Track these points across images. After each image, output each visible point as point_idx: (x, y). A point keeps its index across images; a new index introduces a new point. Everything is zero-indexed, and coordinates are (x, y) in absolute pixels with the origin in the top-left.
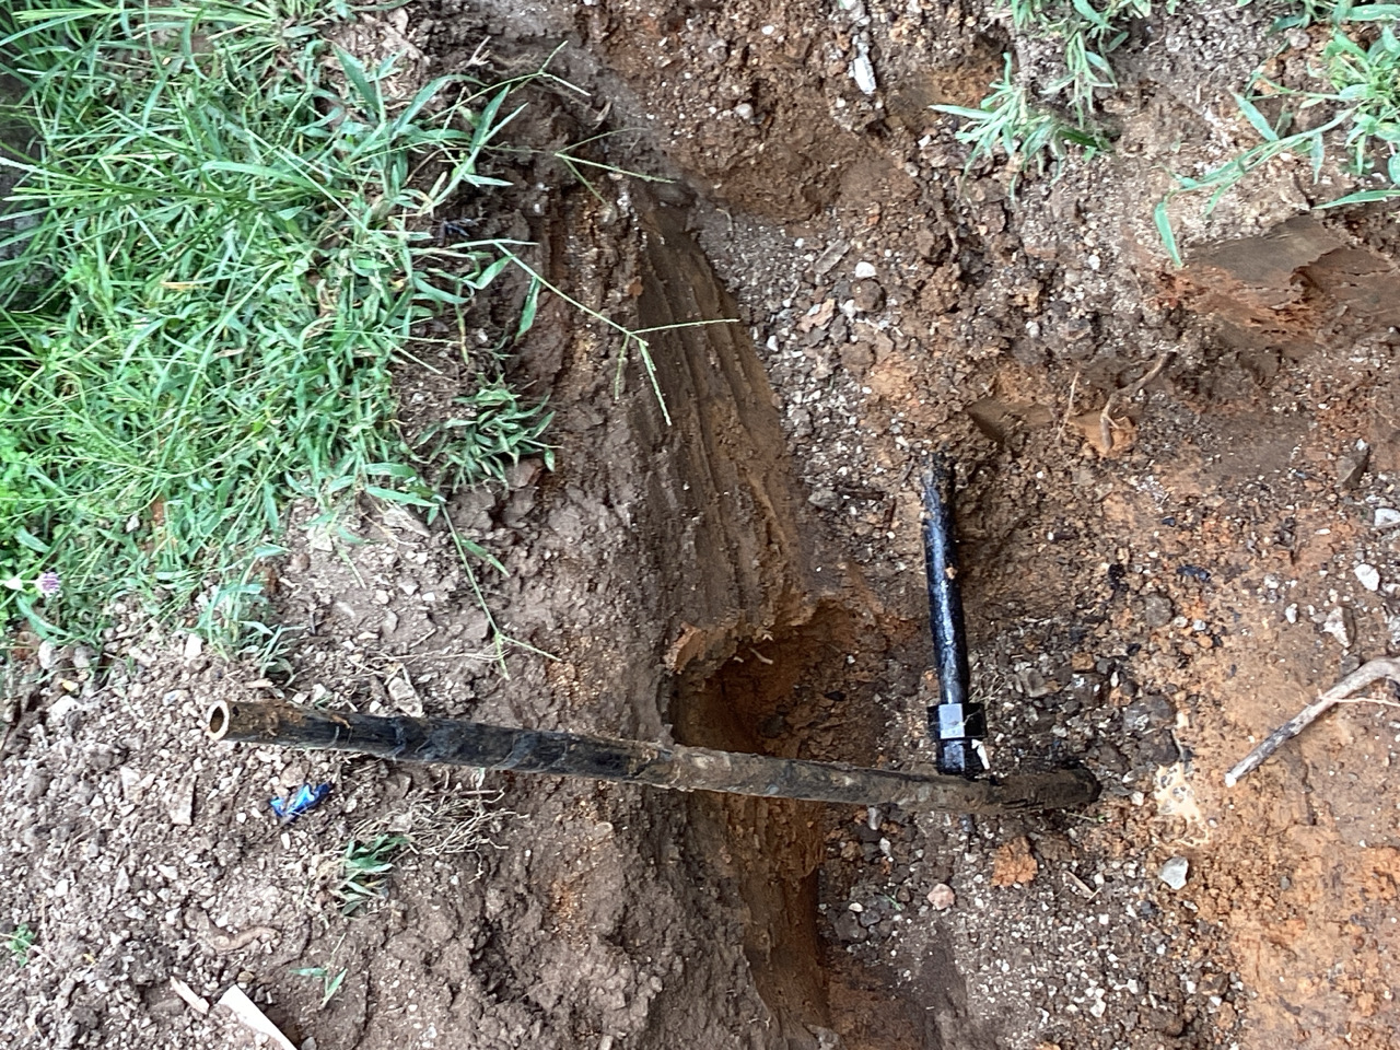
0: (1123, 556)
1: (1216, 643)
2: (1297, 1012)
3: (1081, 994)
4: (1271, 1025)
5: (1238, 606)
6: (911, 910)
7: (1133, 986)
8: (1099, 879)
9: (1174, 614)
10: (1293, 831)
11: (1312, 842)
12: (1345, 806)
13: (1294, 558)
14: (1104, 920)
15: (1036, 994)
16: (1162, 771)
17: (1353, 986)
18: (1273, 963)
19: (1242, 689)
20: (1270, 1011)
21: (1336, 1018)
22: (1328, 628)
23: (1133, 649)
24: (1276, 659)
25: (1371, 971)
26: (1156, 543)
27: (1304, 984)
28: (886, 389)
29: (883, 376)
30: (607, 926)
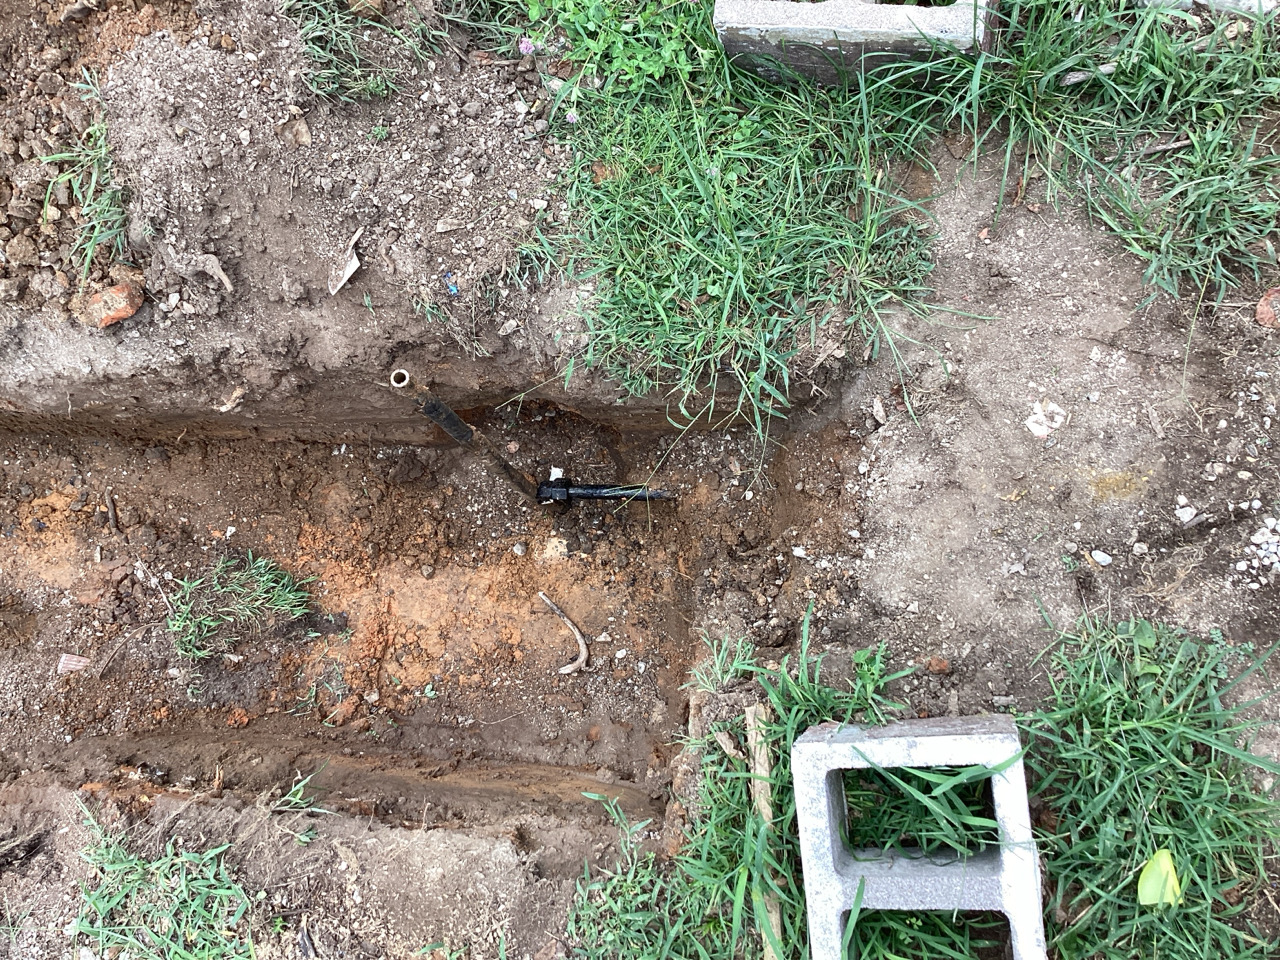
0: (644, 552)
1: (607, 583)
2: (465, 592)
3: (476, 501)
4: (462, 579)
5: (619, 596)
6: (508, 433)
7: (479, 522)
8: (524, 509)
9: (620, 567)
10: (529, 604)
11: (525, 611)
12: (537, 625)
13: (634, 625)
14: (506, 512)
15: (474, 485)
16: (565, 542)
17: (472, 617)
18: (483, 584)
19: (585, 594)
20: (467, 579)
21: (462, 607)
22: (604, 634)
23: (612, 543)
24: (595, 608)
25: (477, 625)
26: (648, 566)
27: (474, 597)
28: (700, 490)
29: (705, 491)
30: (437, 380)
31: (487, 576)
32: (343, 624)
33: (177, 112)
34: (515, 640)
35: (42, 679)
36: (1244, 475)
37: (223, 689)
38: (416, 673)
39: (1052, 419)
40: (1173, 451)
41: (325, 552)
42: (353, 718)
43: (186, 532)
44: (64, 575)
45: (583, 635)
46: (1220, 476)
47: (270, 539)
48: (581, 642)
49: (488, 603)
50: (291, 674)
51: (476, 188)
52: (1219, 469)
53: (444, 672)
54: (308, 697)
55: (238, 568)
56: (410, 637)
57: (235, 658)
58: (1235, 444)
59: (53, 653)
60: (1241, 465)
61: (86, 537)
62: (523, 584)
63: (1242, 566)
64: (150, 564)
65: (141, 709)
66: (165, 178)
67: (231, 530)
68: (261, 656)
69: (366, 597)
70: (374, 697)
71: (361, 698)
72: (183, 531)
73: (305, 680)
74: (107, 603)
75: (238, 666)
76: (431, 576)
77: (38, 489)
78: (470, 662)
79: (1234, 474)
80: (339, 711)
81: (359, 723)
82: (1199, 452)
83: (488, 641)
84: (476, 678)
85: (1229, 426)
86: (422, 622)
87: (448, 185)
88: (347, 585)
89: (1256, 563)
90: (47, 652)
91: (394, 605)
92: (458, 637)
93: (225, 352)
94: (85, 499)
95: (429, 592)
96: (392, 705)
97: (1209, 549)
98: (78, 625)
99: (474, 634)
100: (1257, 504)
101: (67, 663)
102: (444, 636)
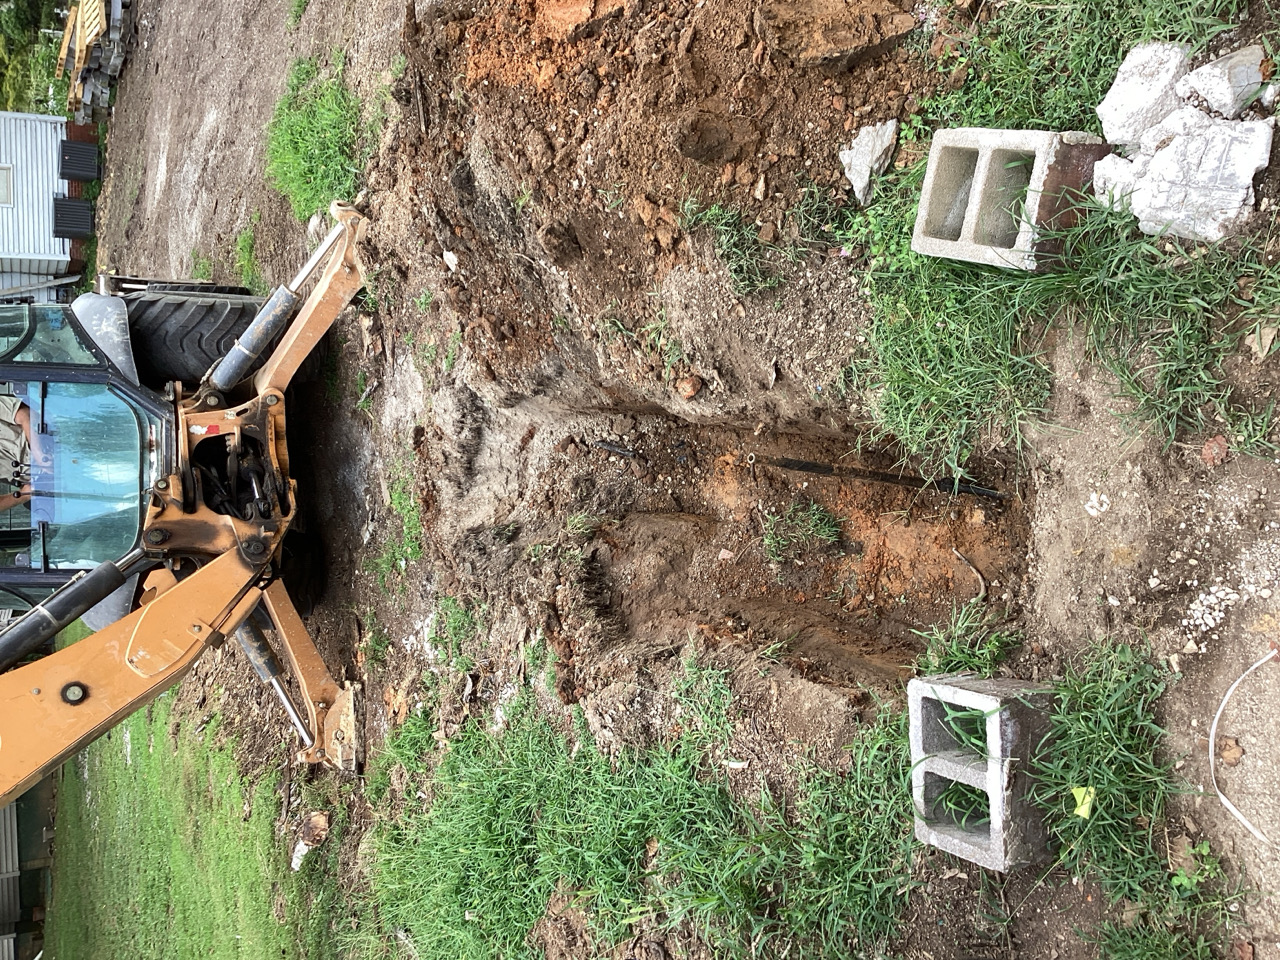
2: (924, 539)
4: (924, 530)
16: (984, 513)
17: (927, 556)
18: (934, 535)
19: (988, 552)
20: (926, 530)
21: (922, 549)
22: (996, 581)
24: (993, 562)
25: (930, 561)
27: (928, 543)
31: (938, 530)
32: (860, 549)
33: (687, 306)
34: (950, 575)
35: (711, 561)
36: (1193, 562)
37: (793, 580)
38: (896, 586)
39: (1102, 505)
40: (1153, 539)
41: (851, 503)
42: (858, 608)
43: (785, 484)
44: (732, 501)
45: (984, 579)
46: (1178, 560)
47: (825, 492)
48: (982, 584)
49: (935, 549)
50: (830, 575)
51: (828, 332)
52: (1178, 555)
53: (912, 588)
54: (839, 590)
55: (802, 510)
56: (895, 563)
57: (800, 563)
58: (1188, 540)
59: (718, 547)
60: (1191, 555)
61: (741, 481)
62: (957, 539)
63: (1185, 622)
64: (765, 502)
65: (755, 584)
66: (689, 336)
67: (806, 484)
68: (813, 563)
69: (872, 533)
70: (871, 598)
71: (864, 597)
72: (783, 483)
73: (839, 580)
74: (746, 522)
75: (801, 567)
76: (907, 525)
77: (723, 451)
78: (926, 585)
79: (1186, 560)
80: (852, 602)
81: (861, 612)
82: (1168, 542)
83: (935, 573)
84: (928, 596)
85: (1187, 528)
86: (902, 554)
87: (812, 332)
88: (864, 525)
89: (1192, 622)
90: (716, 546)
91: (887, 541)
92: (920, 567)
93: (745, 408)
94: (742, 459)
95: (905, 536)
96: (882, 604)
97: (1165, 608)
98: (733, 532)
99: (928, 567)
100: (1196, 583)
101: (724, 554)
102: (913, 566)
